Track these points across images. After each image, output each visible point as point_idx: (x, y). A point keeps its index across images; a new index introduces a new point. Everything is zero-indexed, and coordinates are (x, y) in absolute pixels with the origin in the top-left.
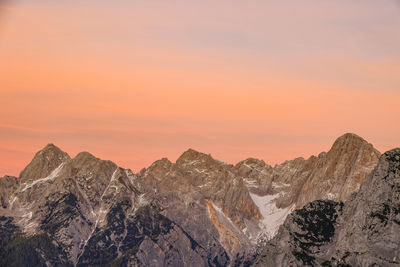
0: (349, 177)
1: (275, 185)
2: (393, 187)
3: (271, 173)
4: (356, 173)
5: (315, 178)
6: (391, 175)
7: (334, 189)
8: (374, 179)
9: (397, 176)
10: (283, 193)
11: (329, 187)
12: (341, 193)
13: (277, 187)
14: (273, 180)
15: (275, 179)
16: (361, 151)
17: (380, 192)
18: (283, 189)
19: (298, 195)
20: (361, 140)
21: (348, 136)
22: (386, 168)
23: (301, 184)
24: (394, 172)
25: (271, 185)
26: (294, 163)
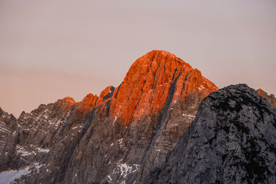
0: (160, 132)
1: (23, 152)
2: (224, 157)
3: (14, 128)
4: (172, 125)
5: (96, 137)
6: (221, 135)
7: (132, 156)
8: (190, 145)
9: (232, 137)
10: (38, 166)
11: (121, 152)
12: (143, 164)
13: (26, 154)
14: (18, 141)
15: (22, 139)
16: (179, 84)
17: (201, 168)
18: (36, 158)
19: (64, 169)
20: (180, 62)
21: (154, 55)
22: (211, 122)
23: (70, 148)
24: (227, 129)
25: (14, 150)
26: (57, 109)
